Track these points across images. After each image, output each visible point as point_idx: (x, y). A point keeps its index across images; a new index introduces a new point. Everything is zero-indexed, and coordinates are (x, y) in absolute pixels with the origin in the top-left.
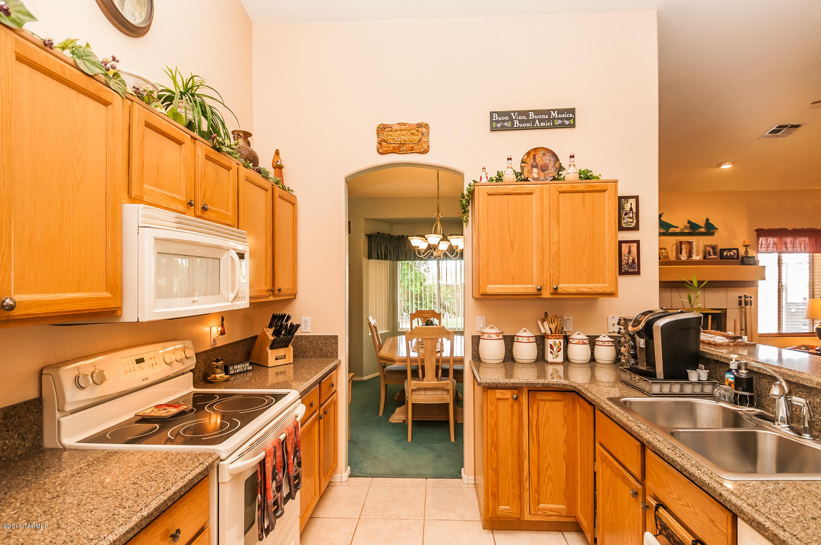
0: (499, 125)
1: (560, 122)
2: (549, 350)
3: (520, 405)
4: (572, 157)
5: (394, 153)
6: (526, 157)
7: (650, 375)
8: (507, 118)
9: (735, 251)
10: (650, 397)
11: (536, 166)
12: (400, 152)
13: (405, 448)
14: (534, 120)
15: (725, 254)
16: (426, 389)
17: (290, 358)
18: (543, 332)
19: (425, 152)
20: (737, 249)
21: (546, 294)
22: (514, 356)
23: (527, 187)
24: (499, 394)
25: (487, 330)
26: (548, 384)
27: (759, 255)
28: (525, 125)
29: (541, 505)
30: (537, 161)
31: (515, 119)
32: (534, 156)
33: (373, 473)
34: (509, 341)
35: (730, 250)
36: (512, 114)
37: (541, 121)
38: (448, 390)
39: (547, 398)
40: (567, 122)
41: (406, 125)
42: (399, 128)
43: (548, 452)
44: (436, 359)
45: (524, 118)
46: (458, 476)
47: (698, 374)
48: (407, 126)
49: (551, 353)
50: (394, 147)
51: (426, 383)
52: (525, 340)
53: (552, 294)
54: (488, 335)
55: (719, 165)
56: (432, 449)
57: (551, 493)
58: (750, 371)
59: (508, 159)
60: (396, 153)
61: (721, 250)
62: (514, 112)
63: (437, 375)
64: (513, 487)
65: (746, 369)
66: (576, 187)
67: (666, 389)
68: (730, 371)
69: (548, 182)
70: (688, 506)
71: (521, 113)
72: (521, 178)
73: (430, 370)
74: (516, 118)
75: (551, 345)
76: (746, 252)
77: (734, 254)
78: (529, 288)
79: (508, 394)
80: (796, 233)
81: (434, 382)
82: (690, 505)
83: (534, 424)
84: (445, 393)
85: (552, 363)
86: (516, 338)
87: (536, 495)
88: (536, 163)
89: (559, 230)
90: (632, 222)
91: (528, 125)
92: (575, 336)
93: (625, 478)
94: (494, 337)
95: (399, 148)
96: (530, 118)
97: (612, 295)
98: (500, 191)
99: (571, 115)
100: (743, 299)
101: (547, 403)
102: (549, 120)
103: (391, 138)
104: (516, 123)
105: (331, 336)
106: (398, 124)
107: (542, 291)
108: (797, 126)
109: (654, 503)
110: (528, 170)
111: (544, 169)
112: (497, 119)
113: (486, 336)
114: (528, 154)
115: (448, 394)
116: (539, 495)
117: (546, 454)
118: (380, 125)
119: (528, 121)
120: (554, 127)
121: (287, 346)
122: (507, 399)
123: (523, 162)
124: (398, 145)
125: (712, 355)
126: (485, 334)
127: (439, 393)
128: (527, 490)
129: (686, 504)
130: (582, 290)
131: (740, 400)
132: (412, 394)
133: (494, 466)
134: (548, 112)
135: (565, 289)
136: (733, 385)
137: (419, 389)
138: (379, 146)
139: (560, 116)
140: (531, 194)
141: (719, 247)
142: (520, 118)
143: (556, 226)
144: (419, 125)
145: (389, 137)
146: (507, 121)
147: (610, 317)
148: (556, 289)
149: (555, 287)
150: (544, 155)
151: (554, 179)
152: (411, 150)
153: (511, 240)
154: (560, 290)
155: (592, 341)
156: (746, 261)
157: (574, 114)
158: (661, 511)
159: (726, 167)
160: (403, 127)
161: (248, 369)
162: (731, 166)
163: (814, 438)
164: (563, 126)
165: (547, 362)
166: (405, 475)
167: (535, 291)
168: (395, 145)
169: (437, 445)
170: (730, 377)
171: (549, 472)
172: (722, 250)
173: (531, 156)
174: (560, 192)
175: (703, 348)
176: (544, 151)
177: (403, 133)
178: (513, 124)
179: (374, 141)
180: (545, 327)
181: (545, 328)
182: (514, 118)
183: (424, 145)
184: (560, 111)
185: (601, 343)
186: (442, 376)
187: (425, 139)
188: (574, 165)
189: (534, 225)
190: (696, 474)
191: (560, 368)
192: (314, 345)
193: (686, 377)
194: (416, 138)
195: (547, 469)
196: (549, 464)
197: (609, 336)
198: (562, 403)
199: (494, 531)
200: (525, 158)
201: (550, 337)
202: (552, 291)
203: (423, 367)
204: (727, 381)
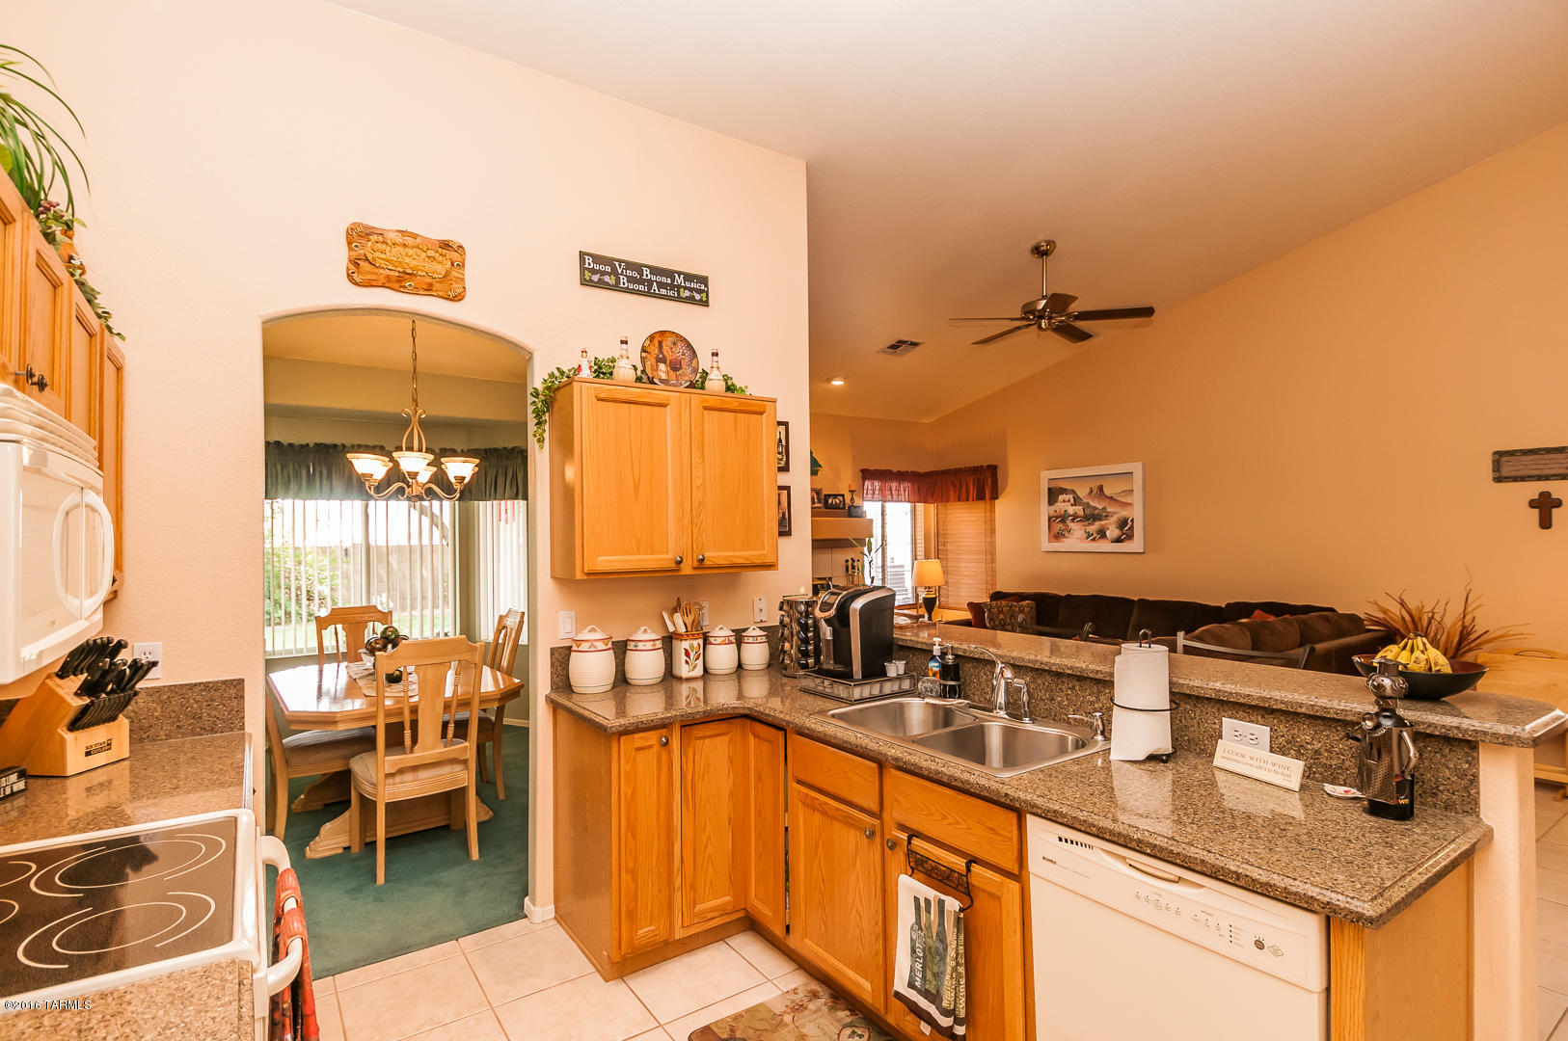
0: (596, 278)
1: (687, 293)
2: (684, 658)
3: (670, 753)
4: (715, 354)
5: (387, 287)
6: (648, 342)
7: (847, 675)
8: (608, 269)
9: (841, 498)
10: (852, 705)
11: (663, 361)
12: (402, 289)
13: (378, 900)
14: (650, 282)
15: (830, 501)
16: (415, 768)
17: (122, 748)
18: (671, 629)
19: (458, 298)
20: (843, 496)
21: (687, 569)
22: (627, 676)
23: (658, 394)
24: (639, 739)
25: (585, 635)
26: (711, 710)
27: (865, 503)
28: (636, 287)
29: (699, 907)
30: (665, 353)
31: (622, 274)
32: (660, 343)
33: (331, 966)
34: (621, 649)
35: (835, 496)
36: (617, 264)
37: (661, 285)
38: (465, 762)
39: (708, 734)
40: (697, 297)
41: (415, 239)
42: (401, 241)
43: (708, 820)
44: (445, 702)
45: (635, 274)
46: (519, 914)
47: (895, 668)
48: (419, 240)
49: (687, 662)
50: (388, 277)
51: (419, 754)
52: (649, 645)
53: (694, 568)
54: (589, 644)
55: (829, 380)
56: (437, 884)
57: (711, 884)
58: (957, 656)
59: (622, 342)
60: (393, 289)
61: (825, 495)
62: (620, 261)
63: (444, 735)
64: (660, 891)
65: (952, 654)
66: (727, 403)
67: (866, 691)
68: (933, 658)
69: (681, 389)
70: (958, 823)
71: (630, 265)
72: (644, 378)
73: (429, 728)
74: (622, 272)
75: (686, 650)
76: (852, 499)
77: (840, 502)
78: (662, 559)
79: (652, 738)
80: (901, 476)
81: (440, 750)
82: (960, 820)
83: (689, 778)
84: (458, 768)
85: (688, 679)
86: (631, 646)
87: (692, 892)
88: (663, 355)
89: (704, 468)
90: (781, 460)
91: (641, 287)
92: (716, 632)
93: (850, 818)
94: (600, 646)
95: (400, 280)
96: (645, 277)
97: (771, 566)
98: (617, 396)
99: (703, 287)
100: (850, 562)
101: (707, 740)
102: (672, 287)
103: (383, 256)
104: (623, 280)
105: (224, 682)
106: (399, 231)
107: (681, 565)
108: (914, 344)
109: (904, 836)
110: (652, 366)
111: (675, 366)
112: (592, 266)
113: (584, 646)
114: (652, 337)
115: (467, 768)
116: (695, 891)
117: (705, 823)
118: (359, 224)
119: (641, 281)
120: (679, 299)
121: (113, 718)
122: (651, 747)
123: (644, 350)
124: (397, 274)
125: (906, 640)
126: (584, 644)
127: (446, 770)
128: (678, 889)
129: (953, 821)
130: (736, 561)
131: (948, 692)
132: (385, 785)
133: (631, 864)
134: (670, 274)
135: (713, 560)
136: (938, 675)
137: (401, 771)
138: (351, 266)
139: (688, 284)
140: (663, 406)
141: (824, 492)
142: (629, 273)
143: (700, 461)
144: (446, 245)
145: (378, 254)
146: (609, 274)
147: (756, 599)
148: (703, 560)
149: (701, 557)
150: (675, 344)
151: (692, 385)
152: (428, 290)
153: (634, 479)
154: (707, 562)
155: (739, 638)
156: (853, 512)
157: (706, 286)
158: (916, 841)
159: (838, 383)
160: (410, 241)
161: (15, 789)
162: (842, 383)
163: (1033, 721)
164: (690, 300)
165: (680, 679)
166: (408, 947)
167: (673, 565)
168: (391, 273)
169: (446, 874)
170: (934, 666)
171: (710, 849)
172: (827, 496)
173: (656, 342)
174: (705, 408)
175: (897, 634)
176: (674, 339)
177: (411, 252)
178: (618, 280)
179: (341, 256)
180: (676, 622)
181: (678, 623)
182: (620, 271)
183: (455, 285)
184: (688, 277)
185: (751, 639)
186: (454, 737)
187: (457, 275)
188: (718, 368)
189: (669, 457)
190: (972, 780)
191: (699, 685)
192: (176, 708)
193: (883, 673)
194: (440, 269)
195: (706, 846)
196: (709, 837)
197: (761, 628)
198: (726, 738)
199: (625, 978)
200: (647, 344)
201: (685, 637)
202: (696, 564)
203: (414, 724)
204: (932, 670)
